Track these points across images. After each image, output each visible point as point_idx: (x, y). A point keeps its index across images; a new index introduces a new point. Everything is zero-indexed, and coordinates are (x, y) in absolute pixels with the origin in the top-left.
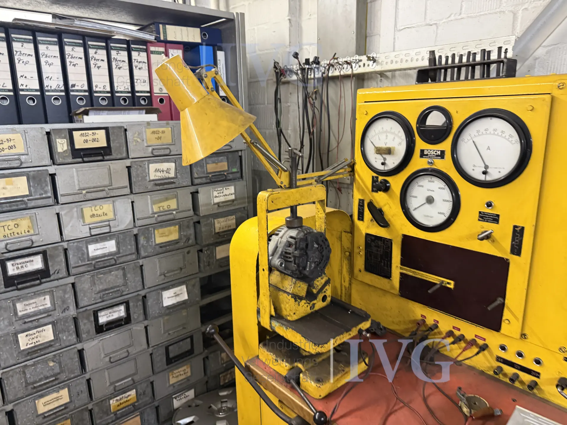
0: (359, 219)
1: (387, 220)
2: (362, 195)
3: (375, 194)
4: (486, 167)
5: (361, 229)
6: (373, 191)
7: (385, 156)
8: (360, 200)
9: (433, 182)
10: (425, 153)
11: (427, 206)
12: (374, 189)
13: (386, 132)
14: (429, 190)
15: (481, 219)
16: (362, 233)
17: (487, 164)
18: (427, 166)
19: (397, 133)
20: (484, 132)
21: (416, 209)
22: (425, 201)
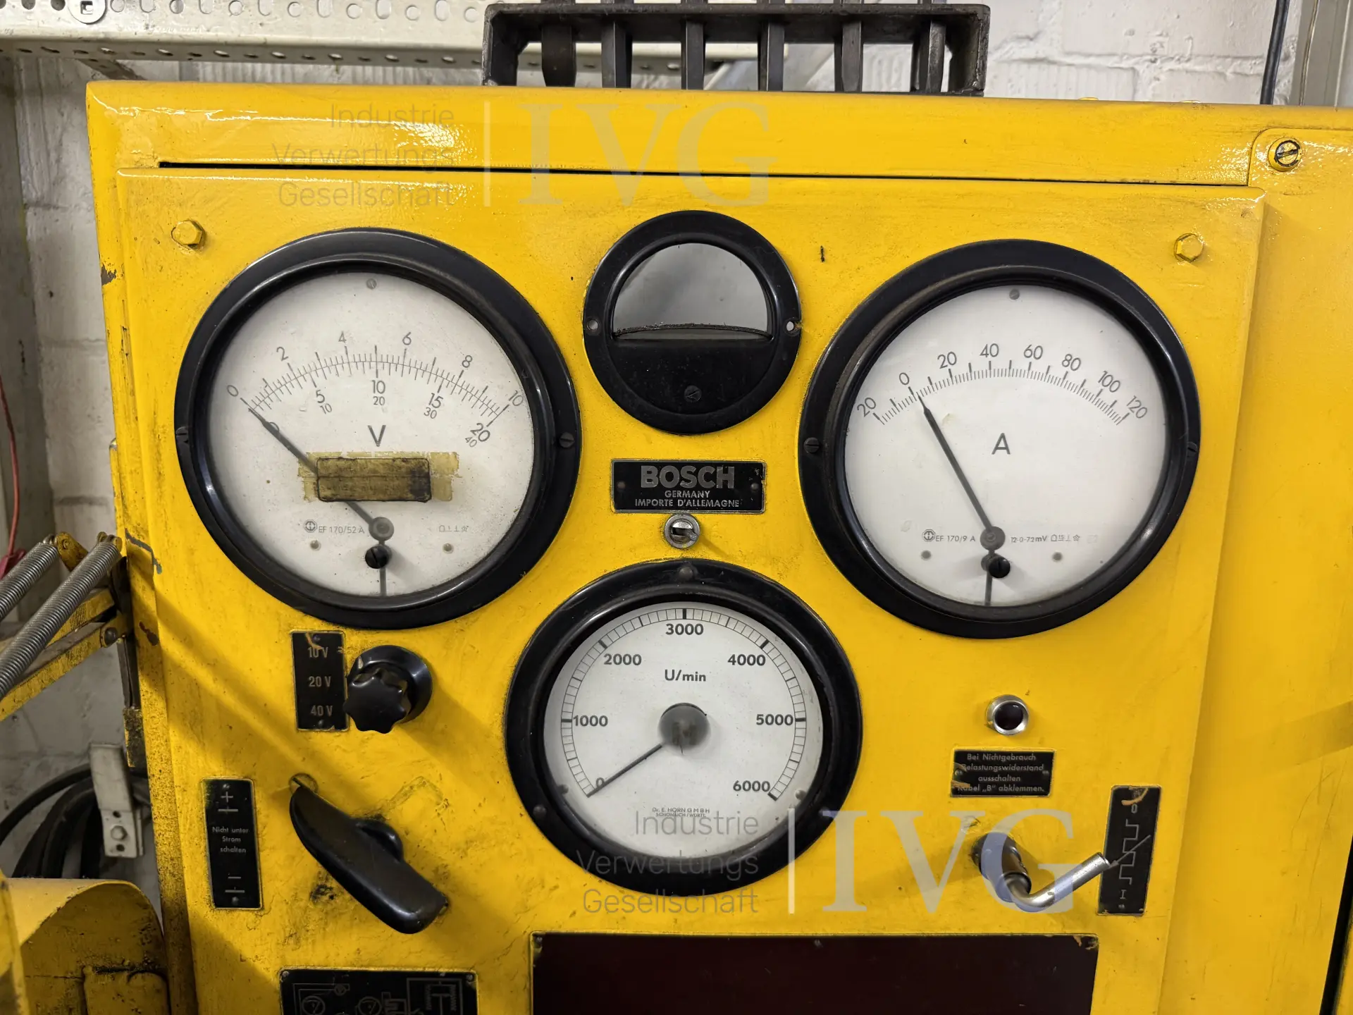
0: (221, 899)
1: (427, 874)
2: (229, 756)
3: (324, 740)
4: (993, 537)
5: (248, 953)
6: (306, 721)
7: (378, 510)
8: (215, 787)
9: (697, 630)
10: (645, 484)
11: (671, 760)
12: (316, 711)
13: (375, 360)
14: (671, 676)
15: (965, 786)
16: (251, 976)
17: (995, 522)
18: (665, 553)
19: (451, 366)
20: (981, 364)
21: (603, 785)
22: (657, 739)
